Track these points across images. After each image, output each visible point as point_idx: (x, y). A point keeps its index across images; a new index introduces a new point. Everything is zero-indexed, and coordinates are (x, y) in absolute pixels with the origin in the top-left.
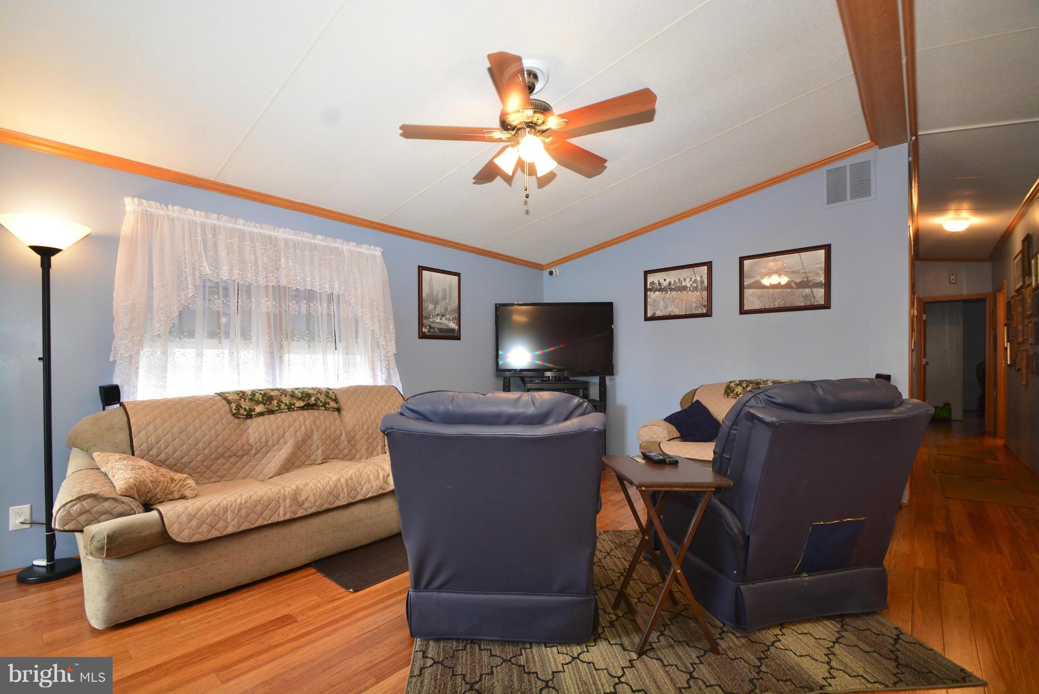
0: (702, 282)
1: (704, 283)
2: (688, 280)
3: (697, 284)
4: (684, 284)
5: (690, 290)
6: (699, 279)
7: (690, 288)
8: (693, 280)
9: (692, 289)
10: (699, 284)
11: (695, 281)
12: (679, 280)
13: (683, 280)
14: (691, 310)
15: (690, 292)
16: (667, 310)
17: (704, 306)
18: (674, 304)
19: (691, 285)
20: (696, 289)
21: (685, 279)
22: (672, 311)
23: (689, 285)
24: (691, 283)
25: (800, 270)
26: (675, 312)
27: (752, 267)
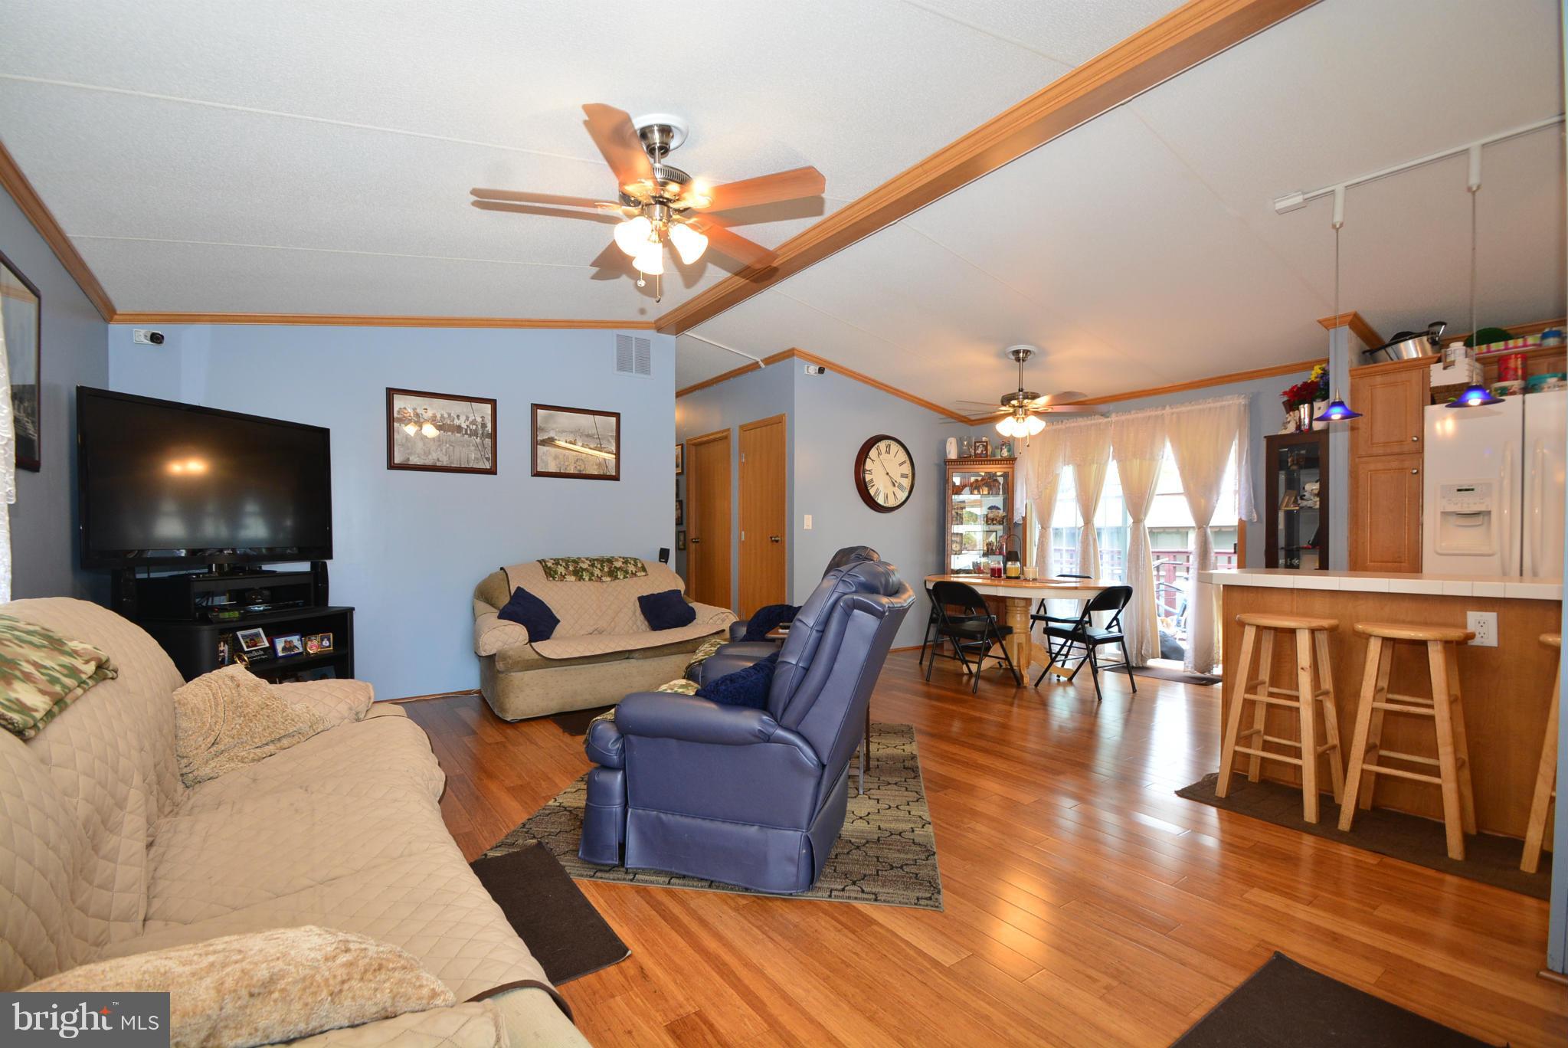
0: (484, 426)
1: (486, 427)
2: (462, 418)
3: (477, 426)
4: (457, 422)
5: (466, 433)
6: (479, 420)
7: (466, 430)
8: (470, 419)
9: (469, 432)
10: (479, 427)
11: (474, 422)
12: (449, 415)
13: (455, 417)
14: (468, 462)
15: (466, 436)
16: (430, 457)
17: (487, 459)
18: (441, 450)
19: (467, 426)
20: (474, 433)
21: (458, 416)
22: (438, 460)
23: (464, 426)
24: (467, 423)
25: (594, 435)
26: (442, 462)
27: (547, 419)
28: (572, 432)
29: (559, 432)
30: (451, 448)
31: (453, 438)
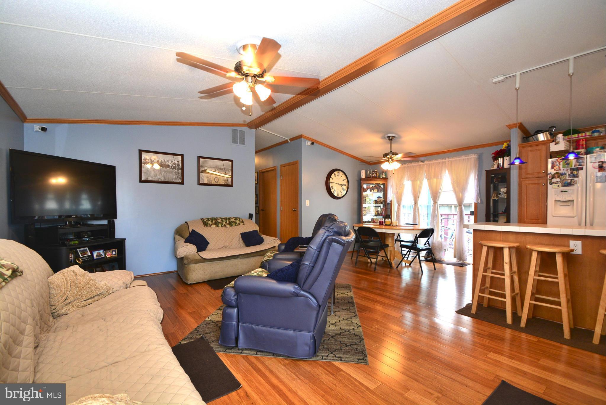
0: (178, 165)
1: (179, 165)
2: (170, 162)
3: (176, 165)
4: (167, 163)
5: (171, 168)
6: (176, 162)
7: (171, 167)
8: (173, 162)
10: (177, 165)
11: (174, 163)
12: (165, 160)
13: (167, 161)
14: (172, 179)
15: (171, 169)
16: (157, 177)
17: (180, 178)
18: (161, 175)
19: (172, 165)
20: (175, 168)
22: (160, 179)
23: (170, 165)
24: (172, 164)
25: (223, 168)
26: (162, 179)
27: (204, 162)
28: (214, 167)
29: (209, 167)
30: (165, 174)
31: (166, 170)
